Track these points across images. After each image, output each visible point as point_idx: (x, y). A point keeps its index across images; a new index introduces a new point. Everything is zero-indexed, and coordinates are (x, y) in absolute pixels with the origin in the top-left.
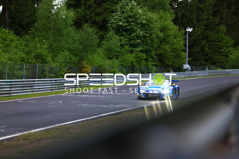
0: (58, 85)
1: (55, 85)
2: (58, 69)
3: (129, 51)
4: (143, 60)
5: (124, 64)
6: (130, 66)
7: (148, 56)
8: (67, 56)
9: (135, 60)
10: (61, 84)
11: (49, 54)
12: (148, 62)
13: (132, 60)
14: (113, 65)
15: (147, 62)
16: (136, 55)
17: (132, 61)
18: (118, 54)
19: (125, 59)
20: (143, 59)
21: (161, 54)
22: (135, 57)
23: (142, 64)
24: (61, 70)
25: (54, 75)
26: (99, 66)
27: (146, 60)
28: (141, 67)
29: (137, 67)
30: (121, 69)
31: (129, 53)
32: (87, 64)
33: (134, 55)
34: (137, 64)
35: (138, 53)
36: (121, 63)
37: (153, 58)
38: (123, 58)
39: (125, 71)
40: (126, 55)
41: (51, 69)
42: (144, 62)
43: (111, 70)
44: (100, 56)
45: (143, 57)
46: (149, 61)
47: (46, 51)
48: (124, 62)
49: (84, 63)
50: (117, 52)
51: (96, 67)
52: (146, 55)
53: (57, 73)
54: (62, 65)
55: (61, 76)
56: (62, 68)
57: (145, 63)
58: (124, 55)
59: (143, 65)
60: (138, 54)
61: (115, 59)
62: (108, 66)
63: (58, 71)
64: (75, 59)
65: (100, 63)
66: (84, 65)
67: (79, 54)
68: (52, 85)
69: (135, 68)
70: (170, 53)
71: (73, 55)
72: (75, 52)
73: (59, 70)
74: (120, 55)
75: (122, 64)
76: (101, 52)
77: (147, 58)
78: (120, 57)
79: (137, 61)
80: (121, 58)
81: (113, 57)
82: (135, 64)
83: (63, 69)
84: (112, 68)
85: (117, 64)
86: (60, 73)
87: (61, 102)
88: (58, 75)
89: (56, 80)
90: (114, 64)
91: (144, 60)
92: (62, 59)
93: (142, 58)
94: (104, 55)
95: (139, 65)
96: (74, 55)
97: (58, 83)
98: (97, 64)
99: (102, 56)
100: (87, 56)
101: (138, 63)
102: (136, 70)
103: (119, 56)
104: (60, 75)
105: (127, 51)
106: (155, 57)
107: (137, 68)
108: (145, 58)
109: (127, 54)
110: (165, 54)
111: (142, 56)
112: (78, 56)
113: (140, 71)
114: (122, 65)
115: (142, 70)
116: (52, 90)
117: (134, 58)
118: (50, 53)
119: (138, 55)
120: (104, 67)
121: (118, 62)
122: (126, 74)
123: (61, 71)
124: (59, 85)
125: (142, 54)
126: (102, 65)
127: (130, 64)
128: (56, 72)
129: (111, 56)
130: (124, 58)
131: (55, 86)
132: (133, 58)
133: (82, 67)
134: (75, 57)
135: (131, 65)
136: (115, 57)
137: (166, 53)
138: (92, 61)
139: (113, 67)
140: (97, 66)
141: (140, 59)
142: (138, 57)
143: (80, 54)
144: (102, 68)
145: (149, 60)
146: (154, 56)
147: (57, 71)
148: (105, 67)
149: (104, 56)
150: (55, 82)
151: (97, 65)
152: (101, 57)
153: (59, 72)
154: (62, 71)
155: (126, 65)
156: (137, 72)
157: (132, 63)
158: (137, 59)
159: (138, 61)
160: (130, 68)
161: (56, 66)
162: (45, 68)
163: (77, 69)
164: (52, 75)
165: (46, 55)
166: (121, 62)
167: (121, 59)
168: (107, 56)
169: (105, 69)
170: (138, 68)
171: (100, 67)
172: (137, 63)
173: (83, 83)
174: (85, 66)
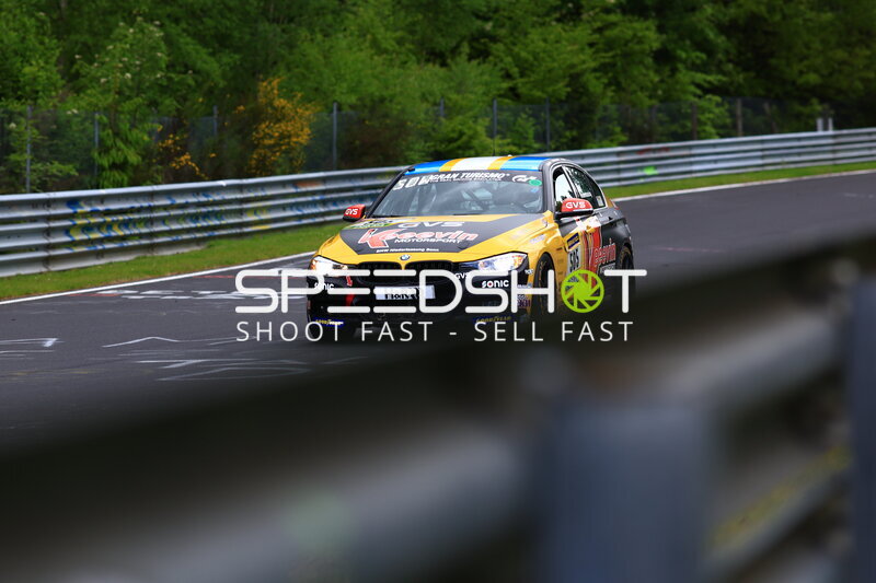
0: (87, 228)
1: (66, 231)
2: (97, 133)
3: (556, 9)
4: (641, 62)
5: (522, 90)
6: (563, 98)
7: (675, 36)
8: (154, 48)
9: (593, 65)
10: (109, 226)
11: (42, 43)
12: (674, 71)
13: (575, 60)
14: (454, 96)
15: (667, 70)
16: (600, 30)
17: (572, 66)
18: (489, 26)
19: (531, 58)
20: (643, 52)
21: (754, 18)
22: (591, 45)
23: (634, 87)
24: (117, 134)
25: (71, 169)
26: (365, 106)
27: (663, 57)
28: (634, 105)
29: (606, 101)
30: (506, 115)
31: (558, 20)
32: (289, 96)
33: (583, 33)
34: (607, 85)
35: (613, 18)
36: (506, 85)
37: (703, 45)
38: (516, 49)
39: (531, 133)
40: (535, 35)
41: (53, 135)
42: (652, 74)
43: (440, 124)
44: (375, 44)
45: (640, 41)
46: (680, 66)
47: (24, 25)
48: (522, 75)
49: (270, 88)
50: (486, 19)
51: (346, 110)
52: (661, 29)
53: (96, 155)
54: (127, 106)
55: (117, 175)
56: (124, 126)
57: (656, 79)
58: (526, 34)
59: (642, 89)
60: (613, 25)
61: (464, 57)
62: (425, 106)
63: (101, 141)
64: (216, 65)
65: (374, 89)
66: (270, 104)
67: (236, 34)
68: (48, 232)
69: (592, 112)
70: (810, 15)
71: (201, 39)
72: (209, 22)
73: (104, 134)
74: (503, 32)
75: (513, 89)
76: (377, 21)
77: (671, 47)
78: (498, 48)
79: (603, 68)
80: (510, 52)
81: (455, 51)
82: (595, 84)
83: (133, 126)
84: (448, 116)
85: (480, 89)
86: (113, 152)
87: (50, 342)
88: (102, 168)
89: (72, 202)
90: (460, 88)
91: (649, 61)
92: (126, 69)
93: (637, 47)
94: (399, 34)
95: (619, 87)
96: (205, 44)
97: (84, 215)
98: (352, 90)
99: (384, 45)
100: (291, 46)
101: (615, 83)
102: (603, 120)
103: (494, 39)
104: (114, 166)
105: (542, 10)
106: (721, 40)
107: (605, 109)
108: (656, 45)
109: (543, 24)
110: (778, 17)
111: (635, 35)
112: (237, 50)
113: (625, 130)
114: (513, 93)
115: (639, 122)
116: (46, 261)
117: (589, 51)
118: (44, 34)
119: (609, 33)
120: (395, 109)
121: (486, 78)
122: (536, 146)
123: (120, 144)
124: (99, 226)
125: (637, 25)
126: (382, 100)
127: (562, 89)
128: (88, 150)
129: (443, 43)
130: (523, 54)
131: (67, 239)
132: (582, 50)
133: (257, 116)
134: (213, 54)
135: (569, 95)
136: (465, 48)
137: (784, 17)
138: (320, 74)
139: (451, 111)
140: (352, 107)
141: (626, 55)
142: (610, 45)
143: (247, 37)
144: (386, 116)
145: (684, 62)
146: (711, 35)
147: (91, 139)
148: (403, 111)
149: (400, 42)
150: (69, 211)
151: (353, 99)
152: (381, 51)
153: (105, 150)
154: (126, 141)
155: (538, 93)
156: (607, 137)
157: (575, 78)
158: (606, 57)
159: (614, 65)
160: (560, 113)
161: (88, 116)
162: (17, 123)
163: (222, 128)
164: (56, 168)
165: (26, 49)
166: (508, 76)
167: (509, 59)
168: (421, 44)
169: (402, 125)
170: (613, 107)
171: (373, 110)
172: (606, 81)
173: (255, 211)
174: (275, 109)
